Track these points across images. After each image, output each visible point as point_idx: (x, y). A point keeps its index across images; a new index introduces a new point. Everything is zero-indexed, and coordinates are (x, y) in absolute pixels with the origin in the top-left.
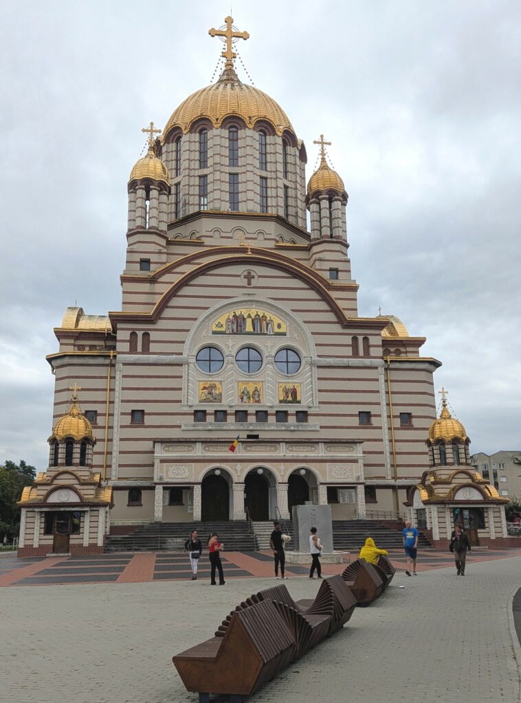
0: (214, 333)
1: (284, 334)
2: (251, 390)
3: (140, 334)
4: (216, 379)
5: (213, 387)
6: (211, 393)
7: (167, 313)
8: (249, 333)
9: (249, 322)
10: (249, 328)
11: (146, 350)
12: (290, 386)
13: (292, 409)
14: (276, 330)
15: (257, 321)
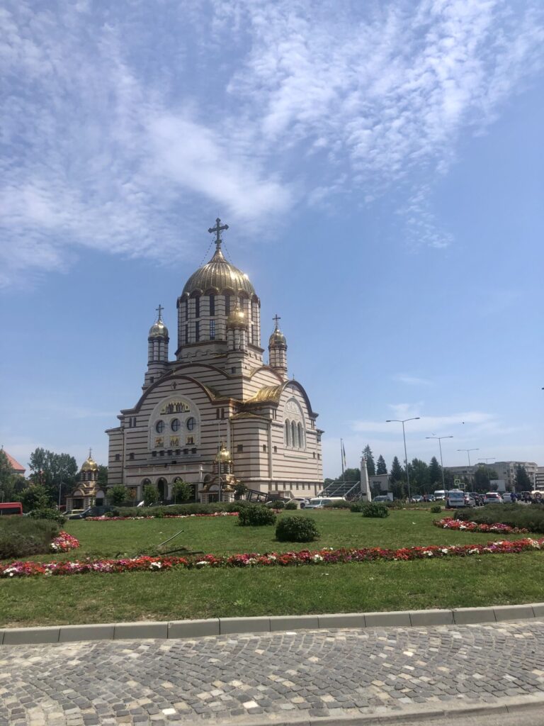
0: (161, 414)
1: (189, 411)
2: (175, 440)
3: (133, 418)
4: (161, 435)
5: (160, 440)
6: (159, 442)
7: (143, 407)
8: (175, 413)
9: (175, 407)
10: (175, 410)
11: (135, 426)
12: (190, 437)
13: (190, 447)
14: (186, 409)
15: (179, 406)
